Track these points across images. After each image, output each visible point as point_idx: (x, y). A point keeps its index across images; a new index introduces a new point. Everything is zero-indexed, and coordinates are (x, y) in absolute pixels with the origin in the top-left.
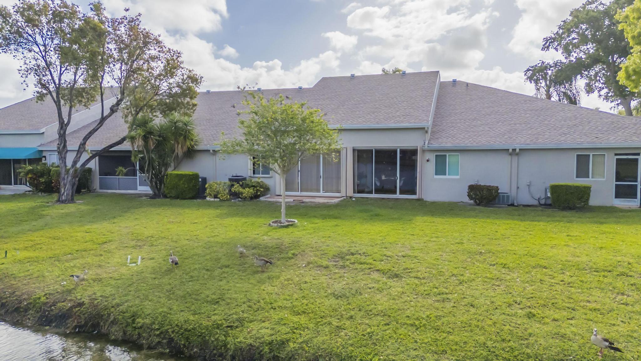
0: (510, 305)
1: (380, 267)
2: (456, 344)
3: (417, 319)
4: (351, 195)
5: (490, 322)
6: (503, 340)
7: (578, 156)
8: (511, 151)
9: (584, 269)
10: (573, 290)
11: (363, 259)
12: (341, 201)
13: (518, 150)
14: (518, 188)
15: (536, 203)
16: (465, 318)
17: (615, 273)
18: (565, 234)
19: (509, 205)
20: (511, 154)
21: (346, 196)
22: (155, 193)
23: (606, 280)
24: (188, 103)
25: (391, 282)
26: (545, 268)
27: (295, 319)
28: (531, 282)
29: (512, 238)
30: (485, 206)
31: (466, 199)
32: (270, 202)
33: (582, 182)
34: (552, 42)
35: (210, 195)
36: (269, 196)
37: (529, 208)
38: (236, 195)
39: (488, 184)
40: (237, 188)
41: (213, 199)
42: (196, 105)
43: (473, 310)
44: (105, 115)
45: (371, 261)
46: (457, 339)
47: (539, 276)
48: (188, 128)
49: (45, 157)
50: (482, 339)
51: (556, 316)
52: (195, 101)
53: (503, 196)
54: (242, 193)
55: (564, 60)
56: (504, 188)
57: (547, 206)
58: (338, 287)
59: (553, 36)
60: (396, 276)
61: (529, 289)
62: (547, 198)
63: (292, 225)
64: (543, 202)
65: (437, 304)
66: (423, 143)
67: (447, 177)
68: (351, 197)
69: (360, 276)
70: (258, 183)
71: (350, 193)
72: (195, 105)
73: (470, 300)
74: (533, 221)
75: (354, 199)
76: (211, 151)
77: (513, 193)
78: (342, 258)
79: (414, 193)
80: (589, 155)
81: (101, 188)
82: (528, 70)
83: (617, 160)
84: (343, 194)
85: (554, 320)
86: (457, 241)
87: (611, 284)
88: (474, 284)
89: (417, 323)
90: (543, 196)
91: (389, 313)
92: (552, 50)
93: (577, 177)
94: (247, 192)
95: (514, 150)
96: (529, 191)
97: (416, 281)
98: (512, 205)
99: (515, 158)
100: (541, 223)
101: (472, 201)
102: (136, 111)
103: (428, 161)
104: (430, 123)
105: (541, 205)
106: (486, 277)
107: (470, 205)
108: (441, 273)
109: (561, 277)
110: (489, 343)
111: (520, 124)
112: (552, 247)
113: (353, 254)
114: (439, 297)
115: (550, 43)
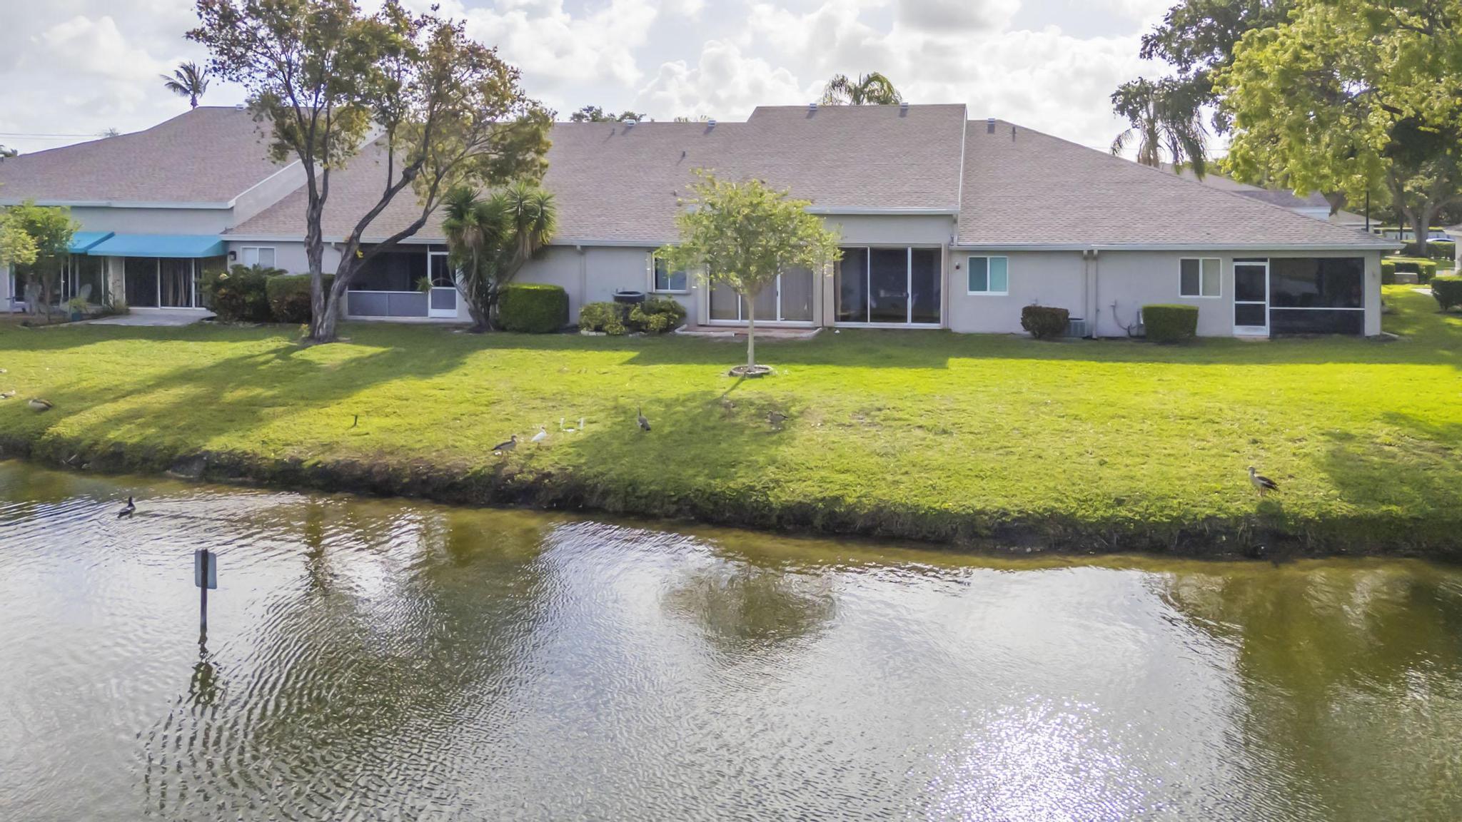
0: (1081, 455)
1: (921, 423)
2: (1026, 489)
3: (981, 471)
4: (829, 325)
5: (1060, 470)
6: (1074, 484)
7: (1183, 262)
8: (1085, 252)
9: (1167, 417)
10: (1150, 438)
11: (896, 415)
12: (818, 335)
13: (1096, 252)
14: (1098, 311)
15: (1123, 333)
16: (1033, 468)
17: (1201, 420)
18: (1156, 378)
19: (1084, 338)
20: (1086, 258)
21: (823, 326)
22: (480, 322)
23: (1190, 427)
24: (533, 160)
25: (940, 439)
26: (1124, 417)
27: (842, 476)
28: (1105, 434)
29: (1086, 385)
30: (1049, 340)
31: (1018, 329)
32: (696, 337)
33: (1188, 301)
34: (1155, 45)
35: (588, 326)
36: (685, 326)
37: (1113, 342)
38: (636, 327)
39: (1053, 306)
40: (636, 314)
41: (594, 334)
42: (547, 166)
43: (1040, 461)
44: (393, 185)
45: (907, 416)
46: (1027, 485)
47: (1116, 427)
48: (544, 208)
49: (234, 253)
50: (1052, 484)
51: (1128, 462)
52: (544, 160)
53: (1076, 324)
54: (647, 324)
55: (1176, 77)
56: (1075, 312)
57: (1140, 338)
58: (878, 445)
59: (1157, 34)
60: (945, 432)
61: (1103, 438)
62: (1140, 326)
63: (767, 374)
64: (1134, 332)
65: (1000, 458)
66: (949, 239)
67: (988, 293)
68: (830, 328)
69: (899, 434)
70: (669, 304)
71: (830, 320)
72: (544, 166)
73: (1038, 452)
74: (1118, 361)
75: (838, 332)
76: (579, 248)
77: (1090, 319)
78: (867, 414)
79: (937, 320)
80: (1198, 261)
81: (352, 312)
82: (1118, 93)
83: (1237, 267)
84: (817, 321)
85: (1127, 466)
86: (1014, 390)
87: (1193, 430)
88: (1040, 436)
89: (982, 474)
90: (1135, 324)
91: (949, 466)
92: (1157, 59)
93: (1183, 293)
94: (655, 320)
95: (1091, 252)
96: (1115, 316)
97: (971, 436)
98: (1089, 338)
99: (1092, 266)
100: (1128, 364)
101: (1028, 333)
102: (436, 173)
103: (958, 267)
104: (959, 208)
105: (1132, 337)
106: (1055, 430)
107: (1026, 338)
108: (1000, 427)
109: (1139, 427)
110: (1059, 487)
111: (1100, 208)
112: (1136, 395)
113: (880, 410)
114: (1001, 451)
115: (1152, 46)
